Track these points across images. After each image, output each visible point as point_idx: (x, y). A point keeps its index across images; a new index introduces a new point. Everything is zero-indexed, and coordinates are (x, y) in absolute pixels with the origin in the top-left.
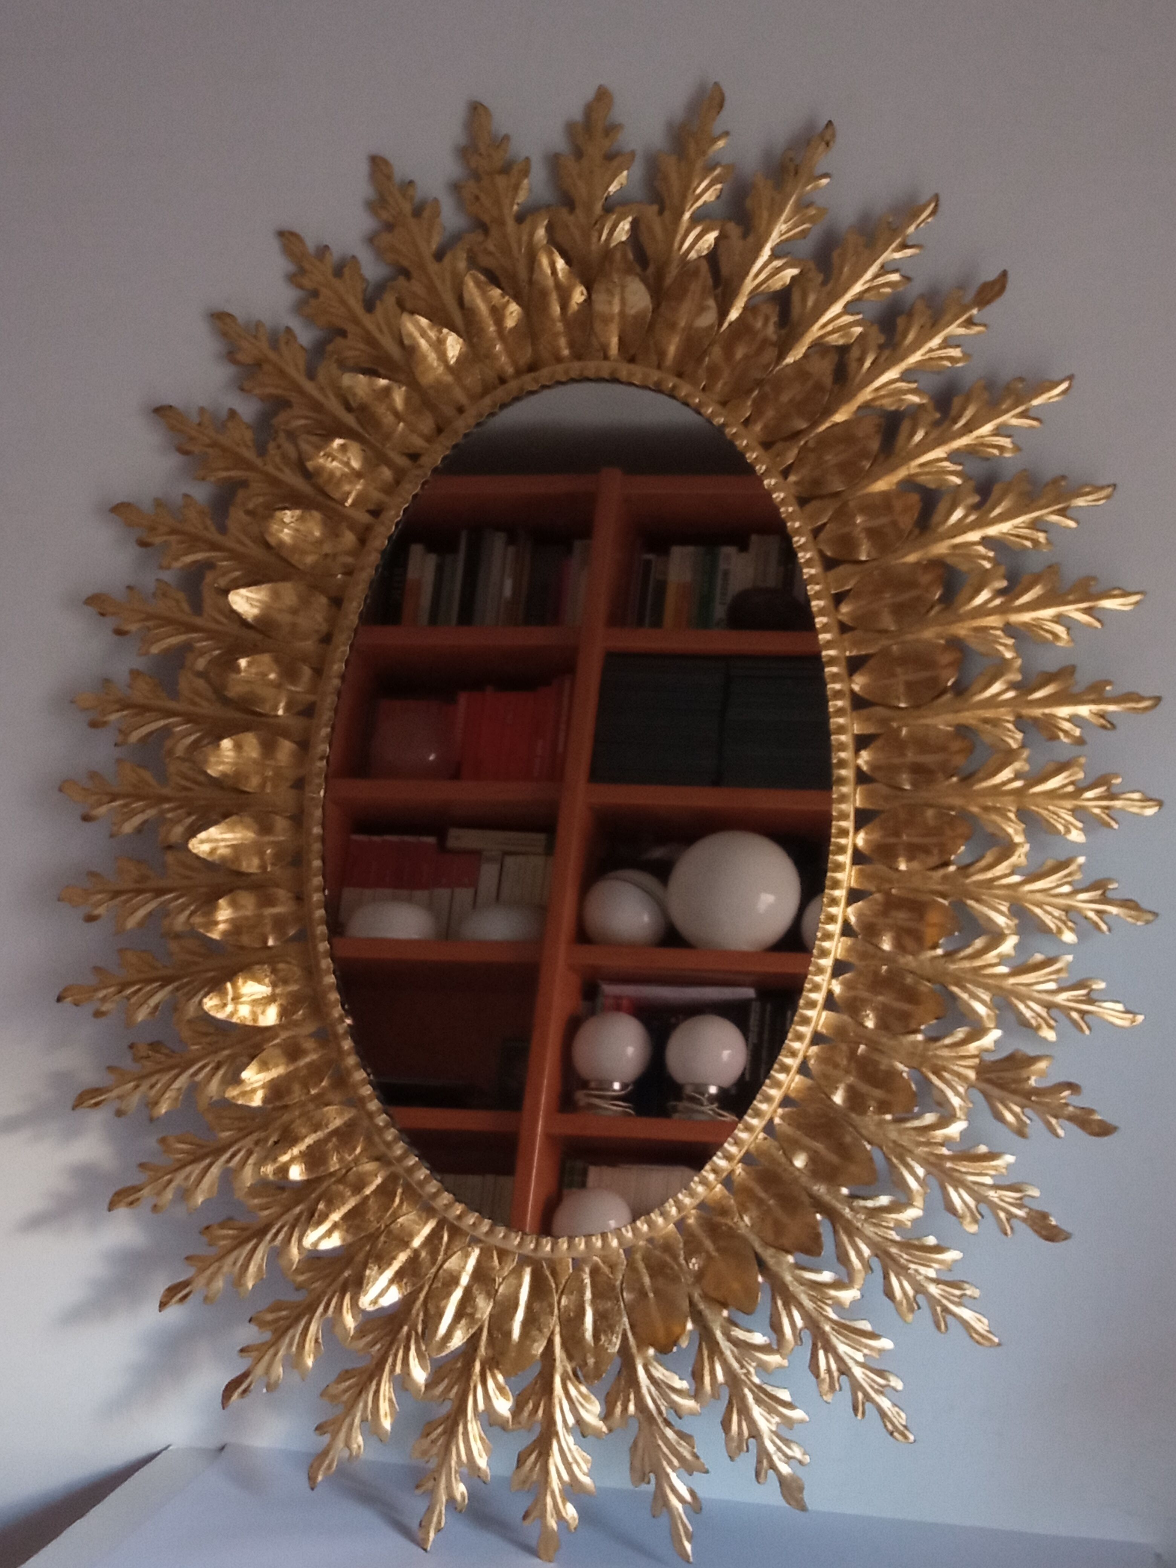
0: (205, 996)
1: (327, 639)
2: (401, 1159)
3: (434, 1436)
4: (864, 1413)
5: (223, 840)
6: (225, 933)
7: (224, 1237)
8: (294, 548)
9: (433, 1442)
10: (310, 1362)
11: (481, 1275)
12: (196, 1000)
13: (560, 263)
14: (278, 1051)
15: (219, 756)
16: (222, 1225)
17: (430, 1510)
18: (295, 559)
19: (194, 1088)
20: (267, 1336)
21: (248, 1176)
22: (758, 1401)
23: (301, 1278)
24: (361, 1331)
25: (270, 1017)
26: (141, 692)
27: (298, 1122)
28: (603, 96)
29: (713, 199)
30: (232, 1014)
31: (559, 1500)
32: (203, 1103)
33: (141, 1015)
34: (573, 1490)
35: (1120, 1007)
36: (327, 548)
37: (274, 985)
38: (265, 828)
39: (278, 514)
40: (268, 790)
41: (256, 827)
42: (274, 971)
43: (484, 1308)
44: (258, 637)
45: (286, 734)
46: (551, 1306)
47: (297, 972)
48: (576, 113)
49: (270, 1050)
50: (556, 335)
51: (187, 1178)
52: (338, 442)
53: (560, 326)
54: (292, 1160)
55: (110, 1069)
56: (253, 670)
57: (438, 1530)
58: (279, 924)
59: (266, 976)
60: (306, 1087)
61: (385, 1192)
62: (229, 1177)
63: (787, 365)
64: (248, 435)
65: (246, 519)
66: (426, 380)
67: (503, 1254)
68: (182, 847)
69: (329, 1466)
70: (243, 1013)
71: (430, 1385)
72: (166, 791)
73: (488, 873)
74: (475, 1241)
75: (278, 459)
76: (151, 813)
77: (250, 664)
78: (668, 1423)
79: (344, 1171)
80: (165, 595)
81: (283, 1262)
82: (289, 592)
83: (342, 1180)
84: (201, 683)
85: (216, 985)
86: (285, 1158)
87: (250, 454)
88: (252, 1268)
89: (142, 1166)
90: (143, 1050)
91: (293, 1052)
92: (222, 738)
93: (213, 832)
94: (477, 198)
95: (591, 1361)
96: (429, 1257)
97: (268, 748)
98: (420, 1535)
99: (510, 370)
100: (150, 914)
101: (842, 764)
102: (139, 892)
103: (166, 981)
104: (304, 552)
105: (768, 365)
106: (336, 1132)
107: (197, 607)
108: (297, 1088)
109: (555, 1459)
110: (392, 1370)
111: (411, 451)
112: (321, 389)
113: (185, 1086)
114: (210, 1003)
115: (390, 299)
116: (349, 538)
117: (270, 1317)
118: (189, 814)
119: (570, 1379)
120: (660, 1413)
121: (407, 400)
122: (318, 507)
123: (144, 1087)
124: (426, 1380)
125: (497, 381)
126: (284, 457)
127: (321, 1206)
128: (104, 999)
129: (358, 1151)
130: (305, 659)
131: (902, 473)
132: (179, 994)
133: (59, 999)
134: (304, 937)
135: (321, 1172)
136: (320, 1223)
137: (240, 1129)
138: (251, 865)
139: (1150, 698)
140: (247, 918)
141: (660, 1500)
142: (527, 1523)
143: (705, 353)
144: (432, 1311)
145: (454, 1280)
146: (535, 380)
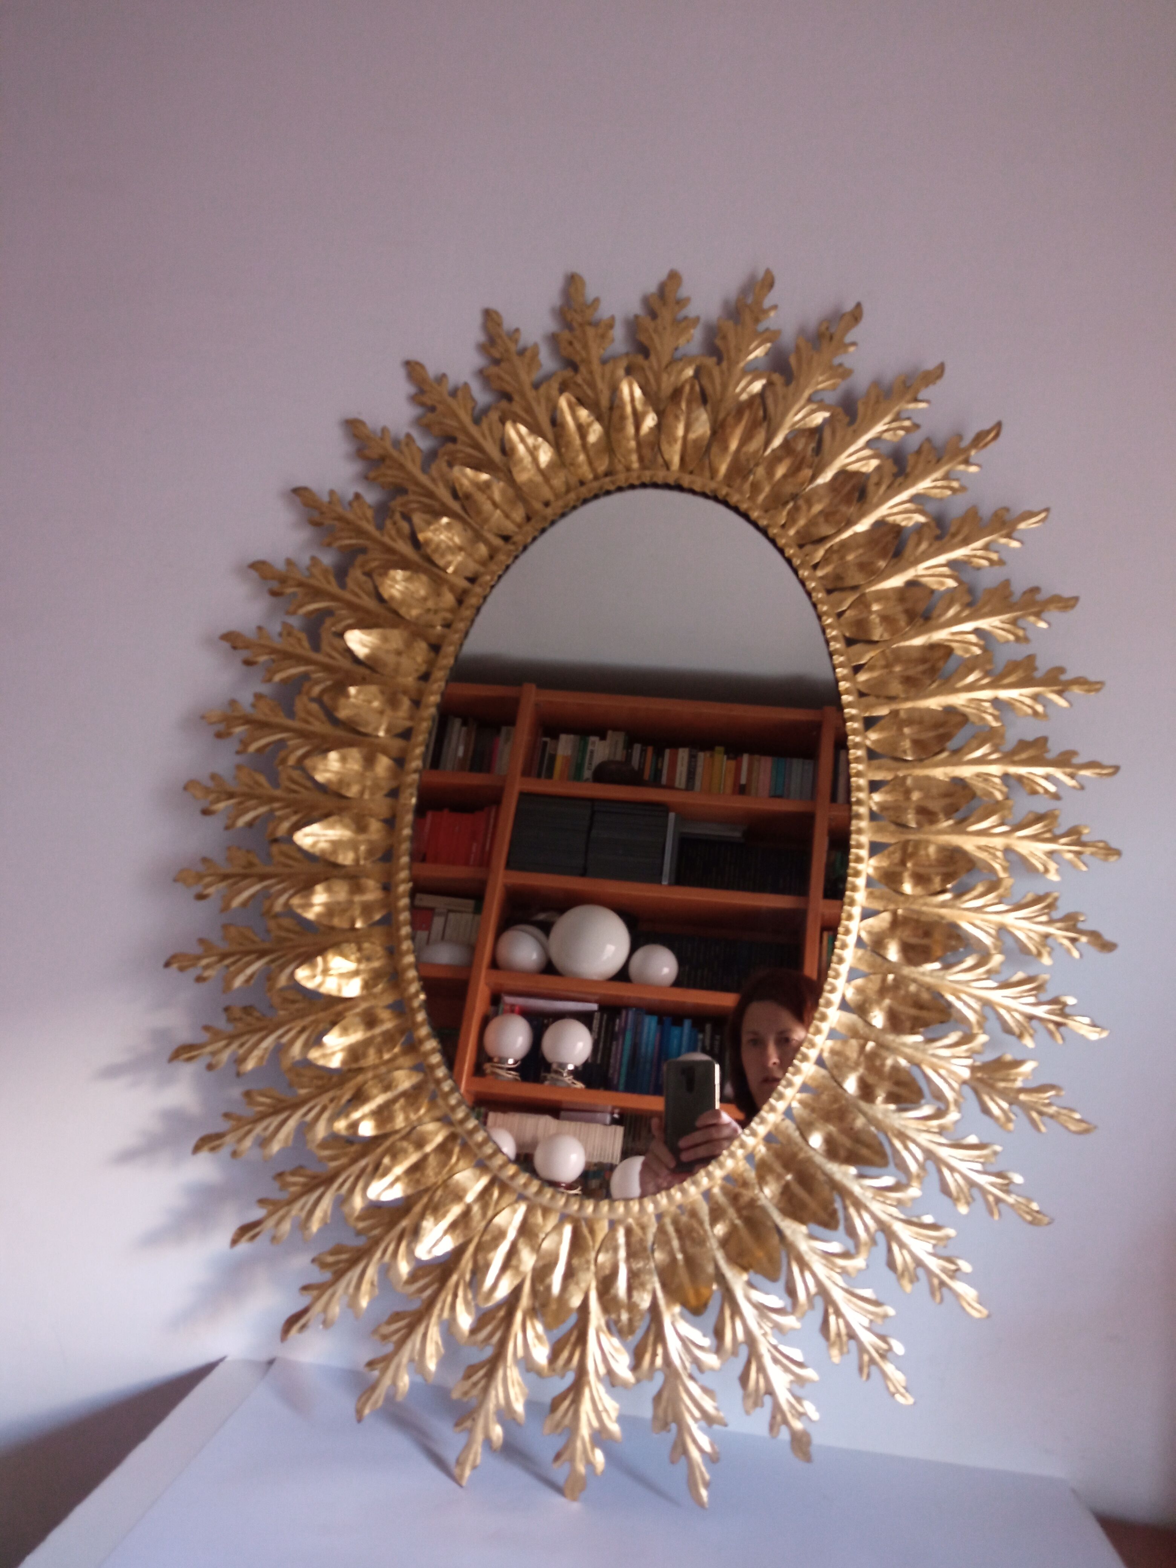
0: (297, 967)
1: (425, 677)
2: (462, 1122)
3: (475, 1378)
4: (869, 1376)
5: (324, 835)
6: (319, 915)
7: (294, 1184)
8: (403, 602)
9: (475, 1384)
10: (364, 1302)
11: (526, 1230)
12: (288, 971)
13: (638, 392)
14: (357, 1020)
15: (326, 765)
16: (294, 1173)
17: (468, 1446)
18: (403, 611)
19: (280, 1050)
20: (327, 1276)
21: (321, 1131)
22: (776, 1361)
23: (361, 1225)
24: (413, 1277)
25: (353, 989)
26: (262, 713)
27: (370, 1083)
28: (674, 277)
29: (763, 354)
30: (320, 985)
31: (588, 1446)
32: (286, 1063)
33: (238, 982)
34: (600, 1437)
35: (1087, 1020)
36: (430, 604)
37: (359, 961)
38: (361, 827)
39: (392, 573)
40: (367, 796)
41: (353, 827)
42: (360, 949)
43: (528, 1260)
44: (367, 672)
45: (385, 752)
46: (588, 1262)
47: (379, 950)
48: (651, 287)
49: (351, 1017)
50: (629, 452)
51: (266, 1129)
52: (445, 520)
53: (633, 444)
54: (363, 1118)
55: (207, 1028)
56: (361, 697)
57: (474, 1467)
58: (367, 910)
59: (352, 953)
60: (380, 1052)
61: (443, 1149)
62: (305, 1128)
63: (819, 486)
64: (370, 513)
65: (363, 578)
66: (522, 477)
67: (546, 1211)
68: (289, 839)
69: (376, 1402)
70: (330, 986)
71: (474, 1331)
72: (278, 793)
73: (438, 923)
74: (521, 1198)
75: (393, 532)
76: (262, 810)
77: (359, 692)
78: (691, 1377)
79: (408, 1129)
80: (289, 634)
81: (346, 1209)
82: (397, 638)
83: (406, 1137)
84: (314, 707)
85: (307, 958)
86: (356, 1115)
87: (371, 528)
88: (318, 1214)
89: (227, 1116)
90: (237, 1013)
91: (370, 1021)
92: (329, 750)
93: (315, 828)
94: (571, 343)
95: (625, 1317)
96: (480, 1212)
97: (369, 761)
98: (456, 1471)
99: (590, 476)
100: (252, 897)
101: (859, 802)
102: (245, 876)
103: (261, 954)
104: (410, 607)
105: (802, 484)
106: (404, 1094)
107: (316, 646)
108: (372, 1052)
109: (586, 1407)
110: (440, 1316)
111: (505, 533)
112: (434, 480)
113: (271, 1047)
114: (302, 974)
115: (494, 416)
116: (449, 599)
117: (330, 1259)
118: (296, 813)
119: (603, 1332)
120: (685, 1368)
121: (503, 493)
122: (425, 571)
123: (234, 1046)
124: (471, 1325)
125: (578, 484)
126: (399, 531)
127: (386, 1160)
128: (207, 967)
129: (422, 1111)
130: (405, 692)
131: (909, 574)
132: (273, 966)
133: (167, 965)
134: (388, 922)
135: (388, 1128)
136: (384, 1175)
137: (318, 1087)
138: (347, 858)
139: (1111, 767)
140: (339, 903)
141: (680, 1449)
142: (556, 1466)
143: (750, 471)
144: (481, 1262)
145: (501, 1234)
146: (613, 482)
